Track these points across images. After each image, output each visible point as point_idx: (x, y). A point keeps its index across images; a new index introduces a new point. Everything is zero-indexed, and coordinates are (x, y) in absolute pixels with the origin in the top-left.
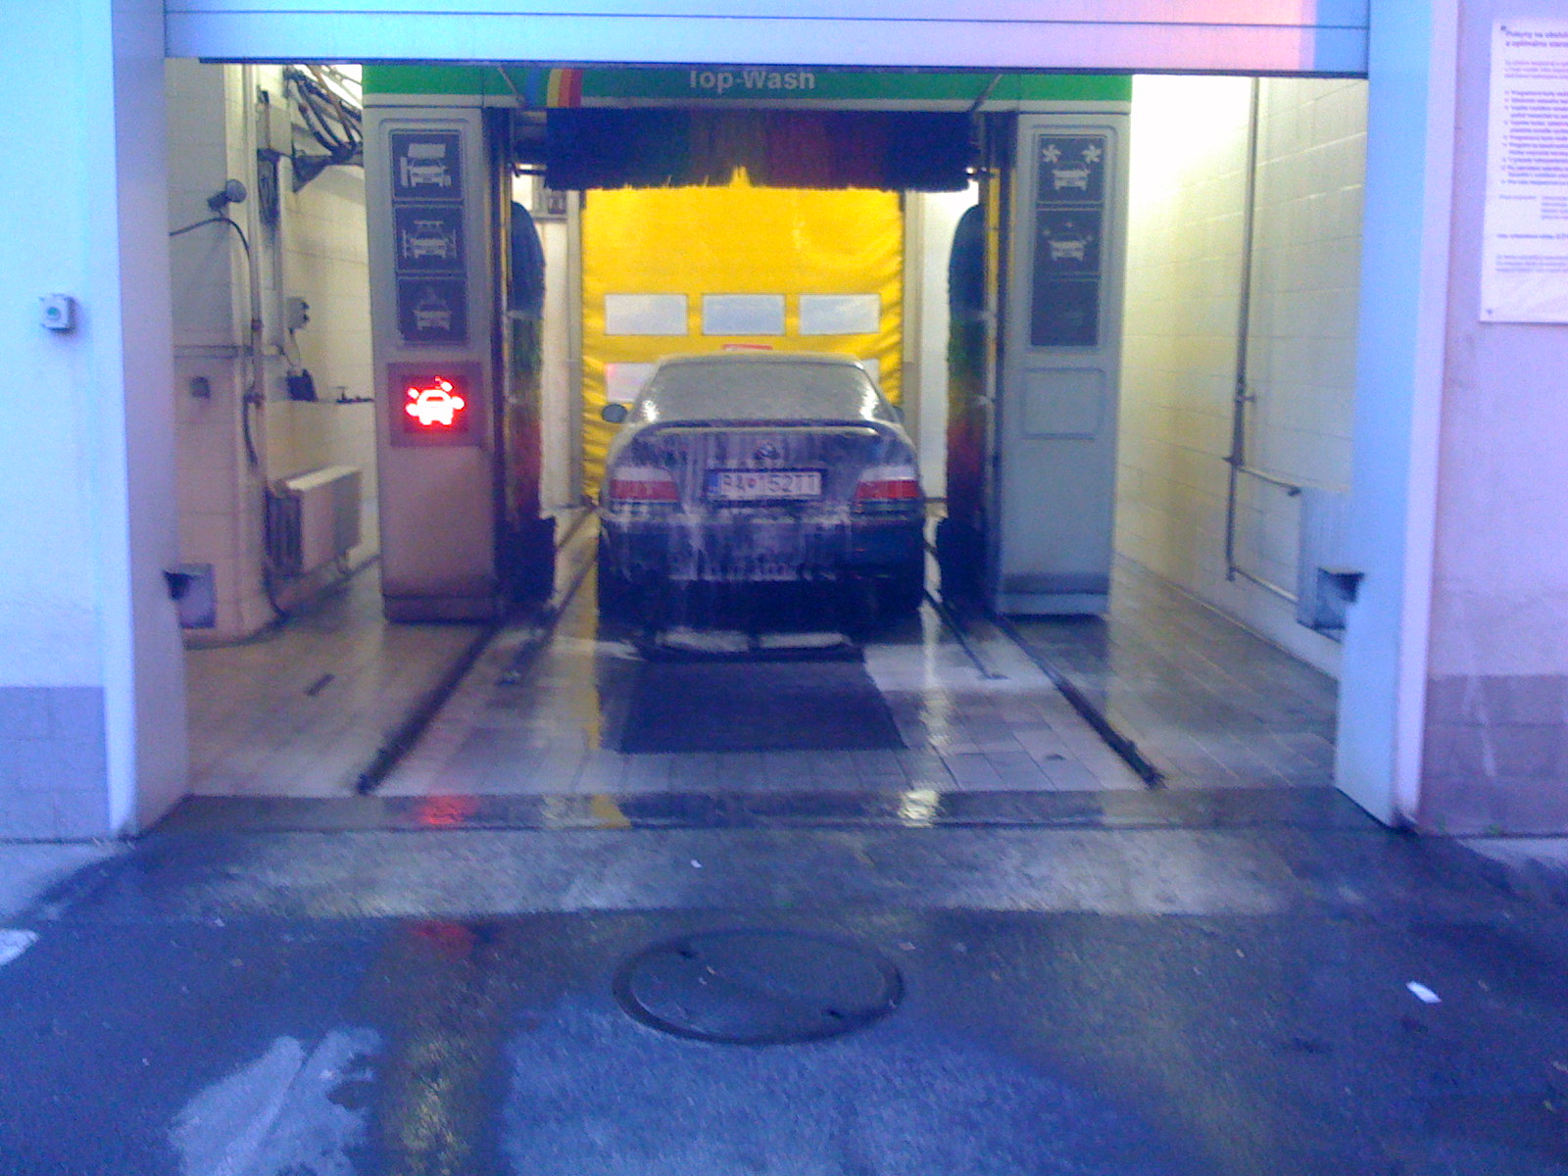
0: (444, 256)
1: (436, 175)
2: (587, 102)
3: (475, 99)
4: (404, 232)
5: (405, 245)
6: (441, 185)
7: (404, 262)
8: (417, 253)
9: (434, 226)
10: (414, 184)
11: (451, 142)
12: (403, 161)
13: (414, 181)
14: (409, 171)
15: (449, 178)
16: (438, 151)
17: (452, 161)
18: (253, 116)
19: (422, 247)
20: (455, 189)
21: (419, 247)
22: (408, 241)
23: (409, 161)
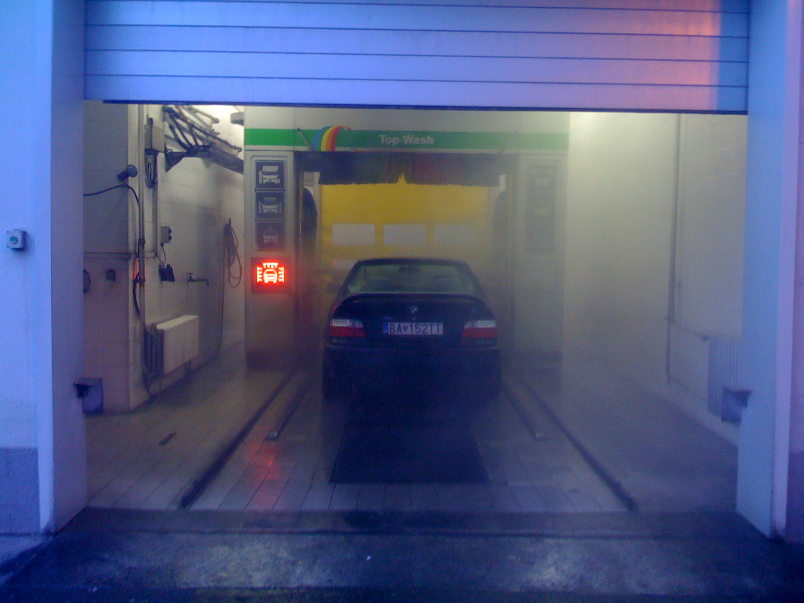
0: (276, 213)
1: (274, 179)
2: (338, 149)
3: (291, 148)
4: (260, 202)
5: (260, 208)
6: (276, 183)
7: (259, 215)
8: (265, 211)
9: (272, 200)
10: (264, 183)
11: (281, 165)
12: (260, 173)
13: (265, 181)
14: (263, 177)
15: (279, 180)
16: (275, 169)
17: (281, 174)
18: (144, 131)
19: (267, 209)
20: (282, 185)
21: (266, 209)
22: (261, 206)
23: (263, 173)
